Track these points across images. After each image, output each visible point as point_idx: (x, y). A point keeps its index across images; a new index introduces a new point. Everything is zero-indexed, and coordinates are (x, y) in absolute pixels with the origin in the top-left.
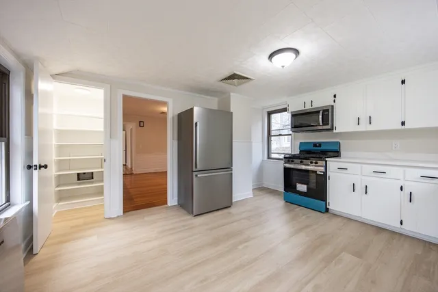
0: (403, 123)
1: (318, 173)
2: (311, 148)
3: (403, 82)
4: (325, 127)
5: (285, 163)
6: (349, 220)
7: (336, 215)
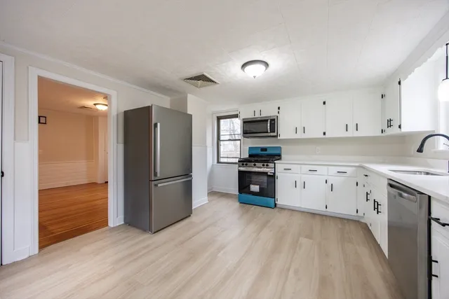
0: (324, 134)
1: (269, 174)
2: (259, 152)
3: (324, 103)
4: (272, 134)
5: (239, 167)
6: (292, 211)
7: (283, 209)
